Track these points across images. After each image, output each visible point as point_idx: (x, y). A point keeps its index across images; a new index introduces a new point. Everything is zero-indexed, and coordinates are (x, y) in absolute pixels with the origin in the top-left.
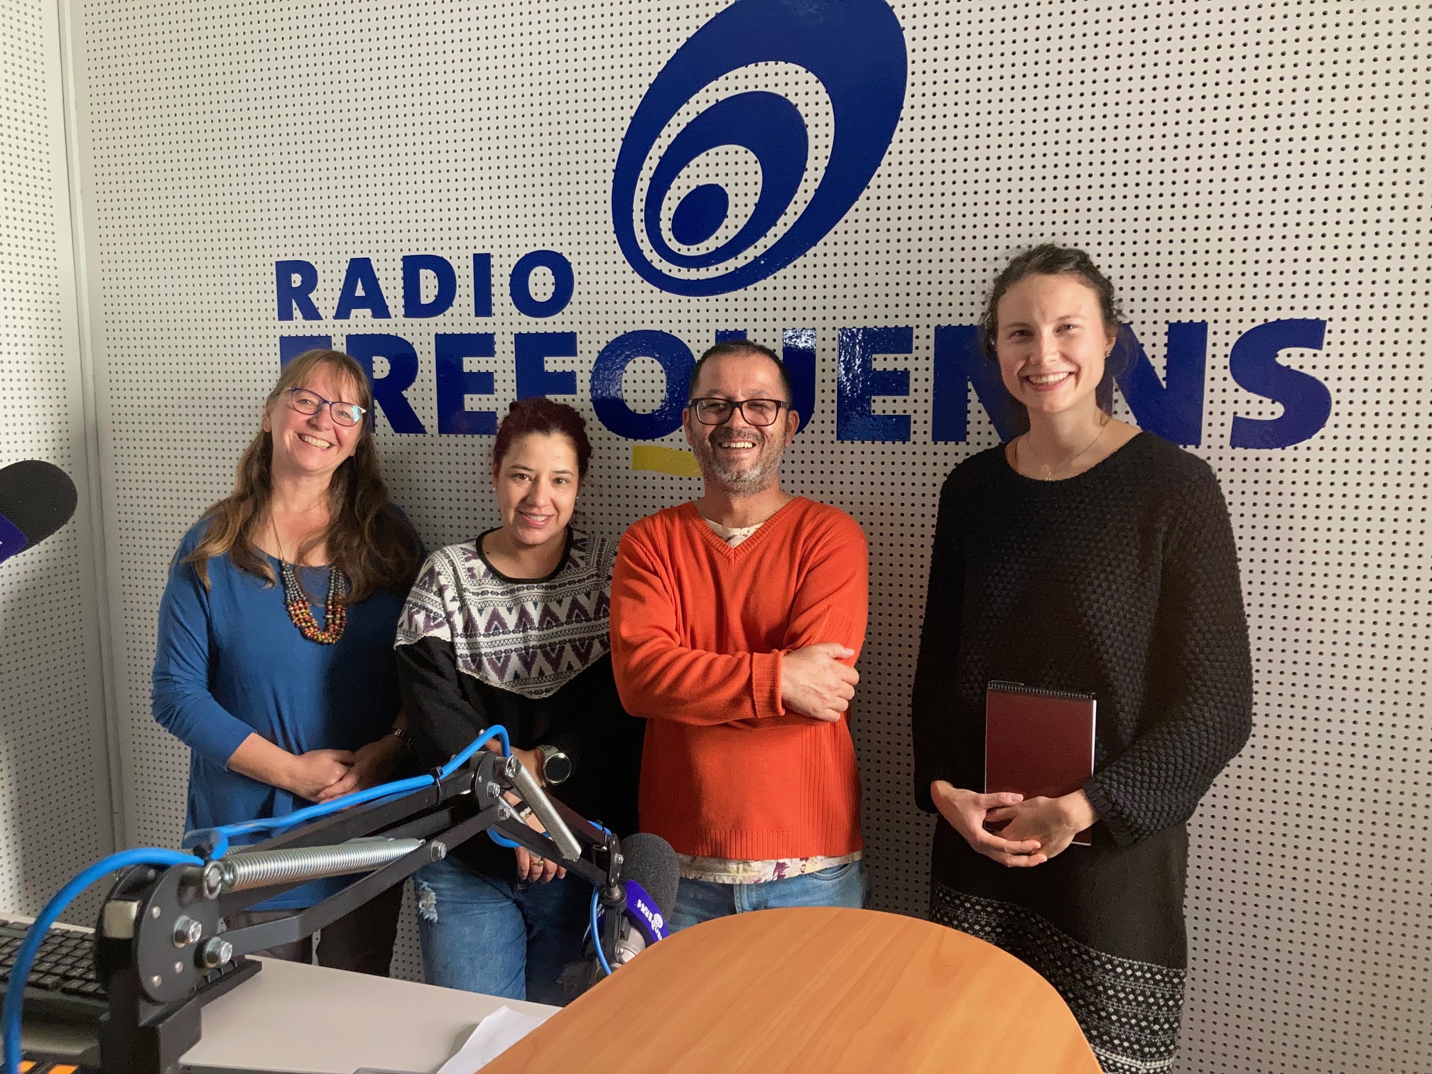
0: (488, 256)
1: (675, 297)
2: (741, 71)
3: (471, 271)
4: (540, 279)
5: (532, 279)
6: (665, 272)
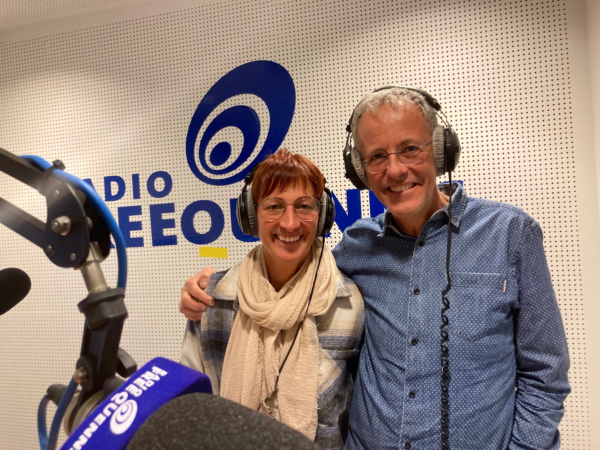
0: (138, 175)
1: (213, 186)
2: (233, 98)
3: (131, 181)
4: (159, 183)
5: (156, 183)
6: (208, 177)
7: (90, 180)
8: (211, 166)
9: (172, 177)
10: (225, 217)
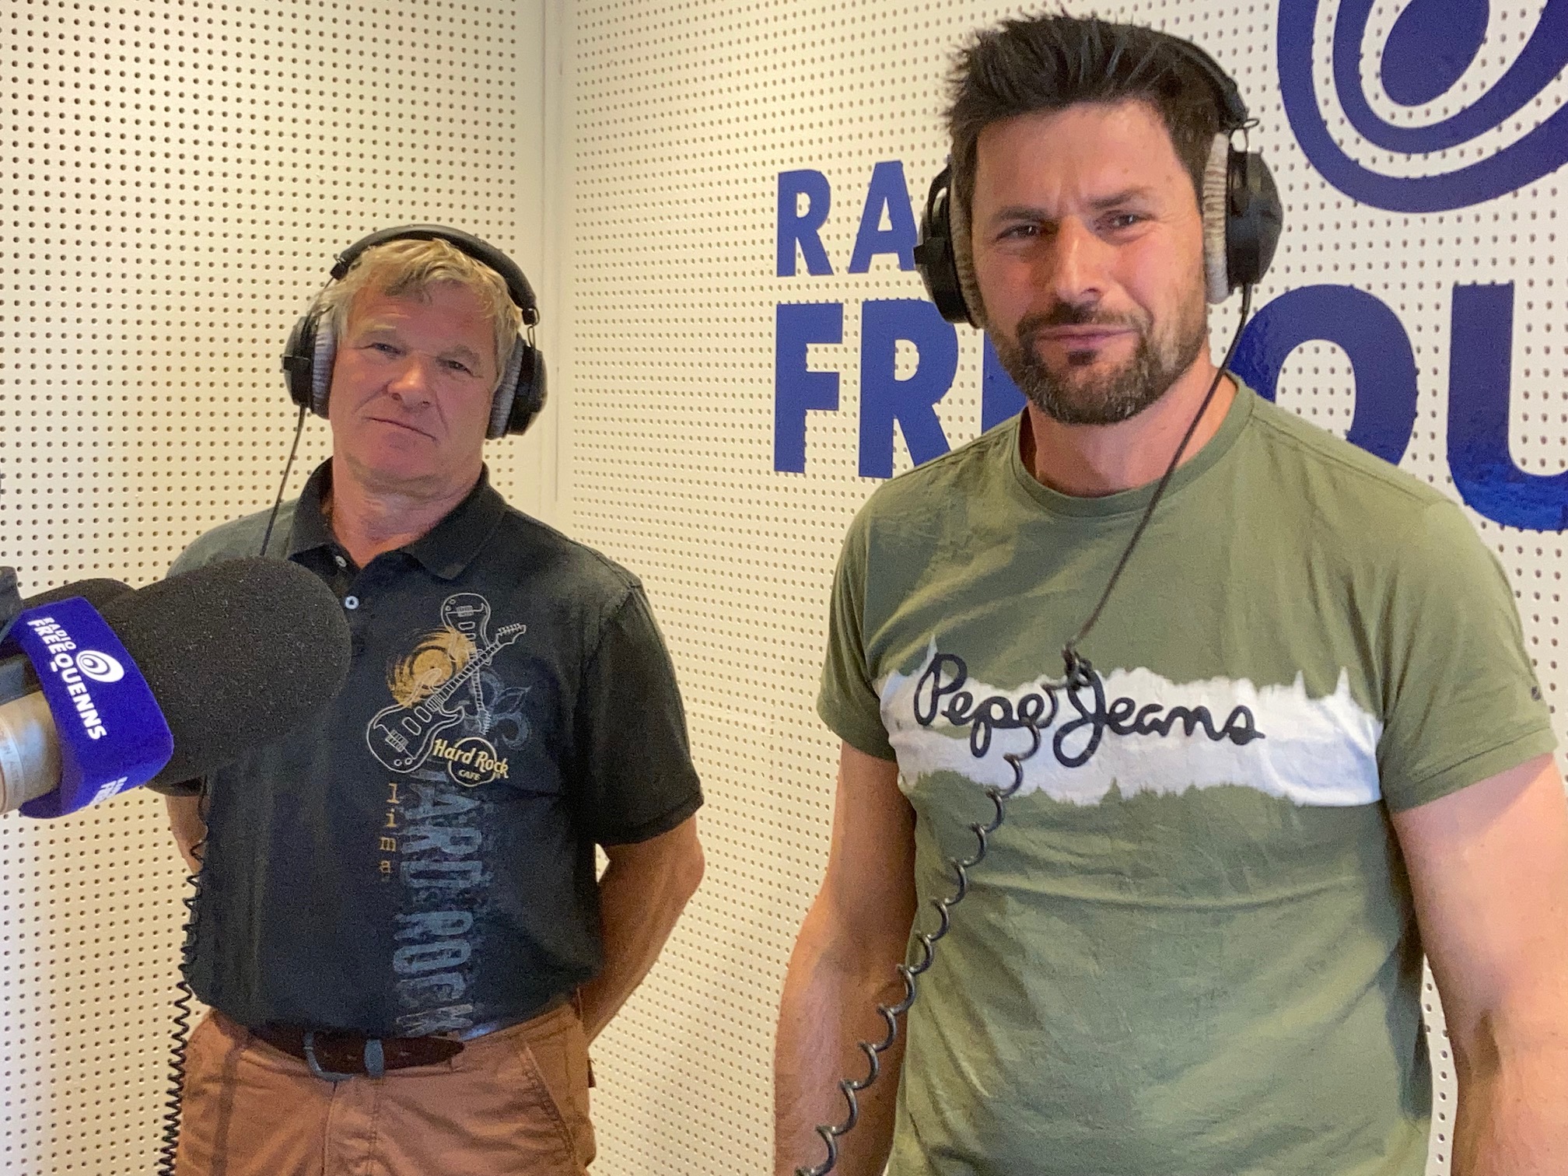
6: (1365, 163)
7: (897, 166)
8: (1383, 107)
10: (1424, 383)
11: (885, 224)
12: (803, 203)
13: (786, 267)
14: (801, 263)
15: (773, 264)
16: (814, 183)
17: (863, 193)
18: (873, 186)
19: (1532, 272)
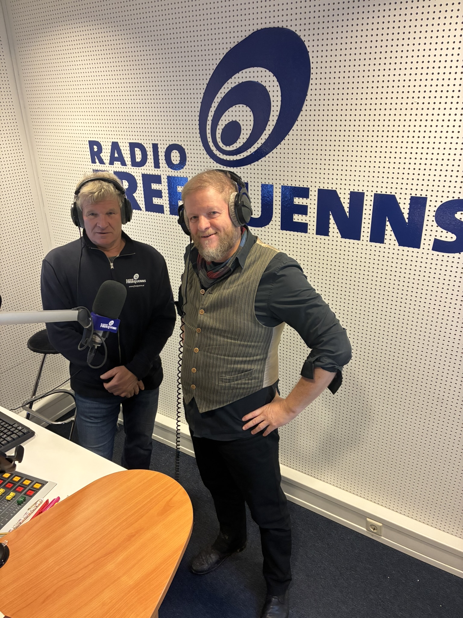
0: (157, 144)
3: (151, 150)
4: (175, 155)
5: (172, 154)
6: (218, 155)
7: (117, 143)
8: (221, 144)
9: (186, 151)
11: (116, 155)
12: (96, 149)
13: (93, 162)
14: (97, 161)
15: (90, 160)
16: (98, 144)
17: (110, 148)
18: (112, 146)
19: (251, 180)
